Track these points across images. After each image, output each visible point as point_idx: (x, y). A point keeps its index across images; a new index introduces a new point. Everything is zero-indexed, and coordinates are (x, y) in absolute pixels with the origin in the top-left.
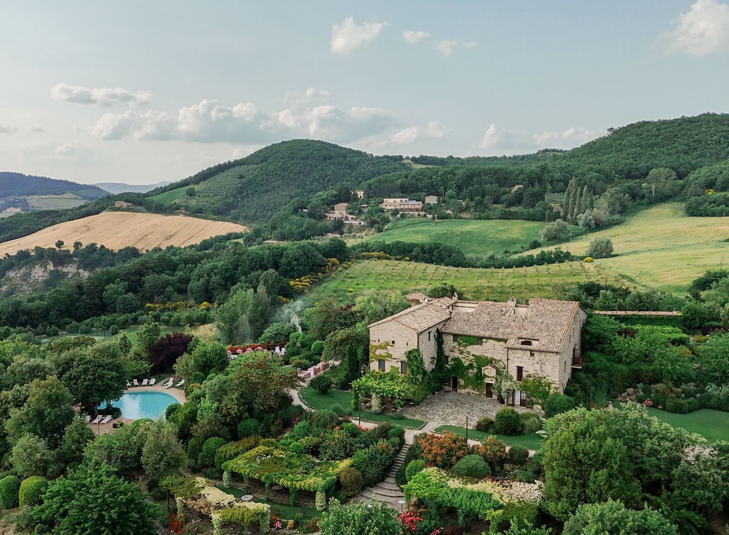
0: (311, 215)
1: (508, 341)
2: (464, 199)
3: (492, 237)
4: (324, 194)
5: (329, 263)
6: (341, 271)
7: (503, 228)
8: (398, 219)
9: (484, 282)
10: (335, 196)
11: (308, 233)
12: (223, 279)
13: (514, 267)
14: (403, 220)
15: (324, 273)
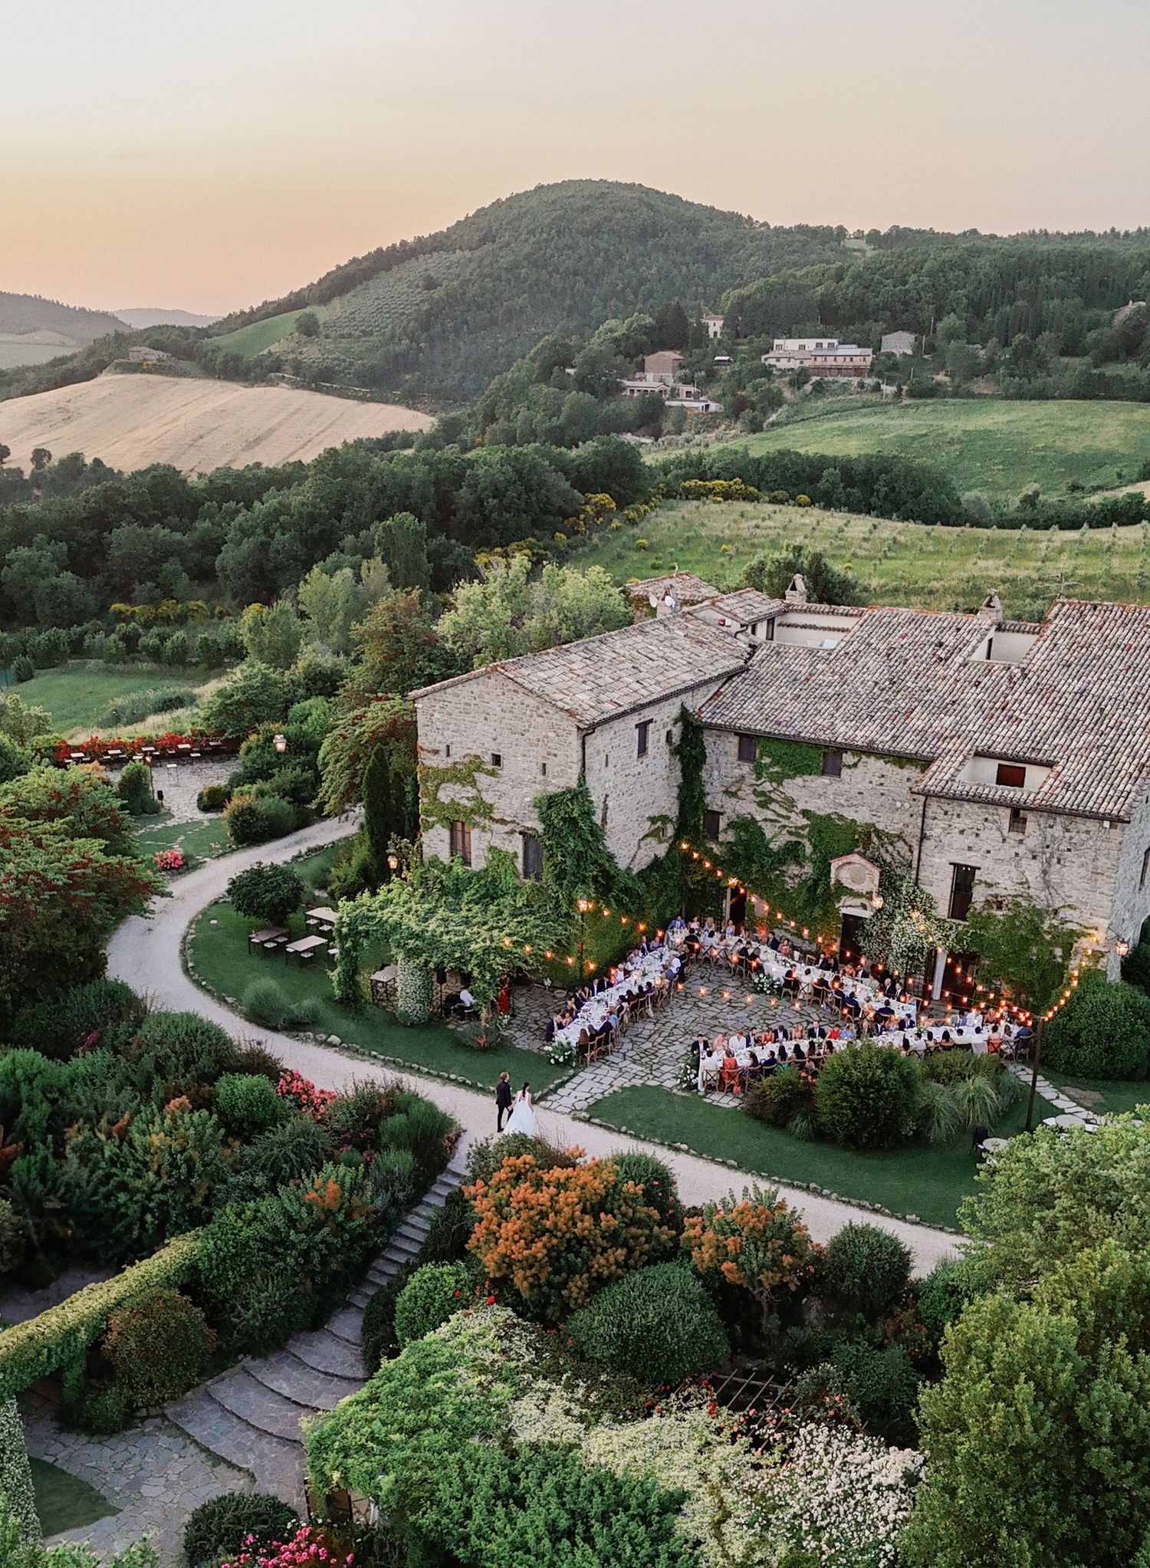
0: (583, 384)
1: (934, 768)
2: (984, 342)
3: (1044, 448)
4: (618, 326)
5: (588, 508)
6: (617, 528)
7: (1075, 424)
8: (806, 398)
9: (993, 567)
10: (647, 330)
11: (572, 432)
12: (305, 543)
13: (1085, 525)
14: (817, 398)
15: (572, 532)
